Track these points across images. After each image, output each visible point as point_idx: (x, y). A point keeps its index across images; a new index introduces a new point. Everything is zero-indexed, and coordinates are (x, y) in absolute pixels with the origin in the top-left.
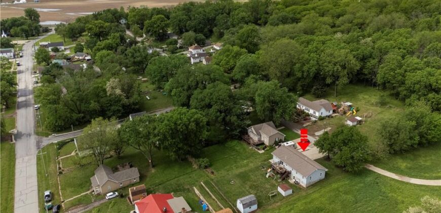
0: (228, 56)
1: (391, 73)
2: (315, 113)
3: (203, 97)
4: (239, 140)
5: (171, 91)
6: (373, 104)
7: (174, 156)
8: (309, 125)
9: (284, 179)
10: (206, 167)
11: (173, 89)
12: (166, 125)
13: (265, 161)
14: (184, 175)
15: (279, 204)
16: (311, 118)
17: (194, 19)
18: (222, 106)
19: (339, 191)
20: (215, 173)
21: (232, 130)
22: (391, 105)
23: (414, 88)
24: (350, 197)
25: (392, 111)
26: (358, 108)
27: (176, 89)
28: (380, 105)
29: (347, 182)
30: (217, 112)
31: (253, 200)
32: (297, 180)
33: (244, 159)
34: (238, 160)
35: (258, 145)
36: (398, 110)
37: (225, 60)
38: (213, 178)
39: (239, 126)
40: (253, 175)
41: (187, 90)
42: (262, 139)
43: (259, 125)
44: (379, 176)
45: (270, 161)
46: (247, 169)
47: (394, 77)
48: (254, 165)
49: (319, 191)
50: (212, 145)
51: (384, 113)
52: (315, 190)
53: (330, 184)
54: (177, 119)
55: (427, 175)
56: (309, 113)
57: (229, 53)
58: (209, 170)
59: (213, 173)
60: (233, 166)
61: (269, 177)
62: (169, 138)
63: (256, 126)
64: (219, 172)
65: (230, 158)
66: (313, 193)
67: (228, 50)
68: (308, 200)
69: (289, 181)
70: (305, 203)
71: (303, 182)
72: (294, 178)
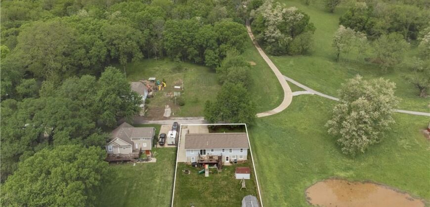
1: (179, 36)
6: (170, 72)
8: (146, 113)
19: (266, 145)
22: (185, 68)
23: (207, 44)
24: (275, 145)
25: (189, 71)
28: (177, 71)
33: (153, 179)
34: (147, 185)
35: (139, 157)
40: (192, 185)
42: (138, 147)
45: (178, 161)
47: (182, 40)
51: (187, 76)
55: (272, 104)
60: (155, 194)
63: (120, 135)
66: (258, 159)
71: (241, 157)
72: (227, 160)
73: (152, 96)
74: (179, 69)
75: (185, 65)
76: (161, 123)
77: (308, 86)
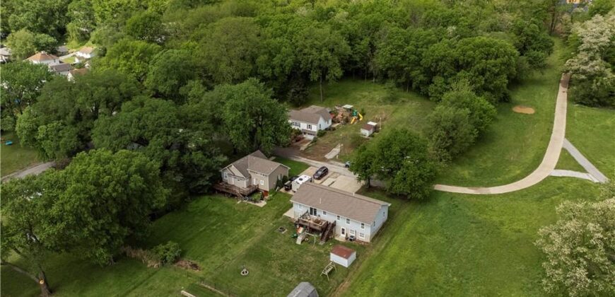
0: (127, 58)
1: (400, 52)
2: (310, 127)
3: (122, 127)
4: (210, 195)
5: (34, 131)
6: (379, 102)
7: (105, 256)
8: (308, 147)
9: (327, 239)
10: (177, 259)
11: (38, 126)
12: (75, 191)
13: (277, 217)
14: (135, 288)
15: (347, 284)
16: (305, 136)
17: (24, 11)
18: (170, 137)
19: (419, 233)
20: (199, 264)
21: (195, 179)
22: (403, 99)
23: (436, 68)
24: (437, 238)
25: (407, 105)
26: (363, 110)
27: (46, 124)
28: (389, 102)
29: (420, 217)
30: (162, 150)
31: (310, 291)
32: (350, 234)
33: (240, 225)
34: (229, 229)
35: (250, 195)
36: (414, 104)
37: (125, 65)
38: (201, 276)
39: (209, 169)
40: (272, 247)
41: (74, 124)
42: (254, 183)
43: (242, 160)
44: (452, 196)
45: (285, 214)
46: (255, 239)
47: (404, 58)
48: (263, 230)
49: (392, 242)
50: (160, 216)
51: (399, 111)
52: (387, 242)
53: (400, 226)
54: (98, 175)
55: (499, 179)
56: (300, 129)
57: (128, 53)
58: (184, 263)
59: (195, 266)
60: (226, 242)
61: (303, 241)
62: (90, 219)
63: (238, 162)
64: (207, 260)
65: (213, 230)
66: (386, 247)
67: (125, 48)
68: (388, 261)
69: (336, 238)
70: (386, 268)
71: (362, 235)
72: (343, 233)
73: (334, 129)
74: (393, 100)
75: (405, 95)
76: (312, 164)
77: (598, 166)
